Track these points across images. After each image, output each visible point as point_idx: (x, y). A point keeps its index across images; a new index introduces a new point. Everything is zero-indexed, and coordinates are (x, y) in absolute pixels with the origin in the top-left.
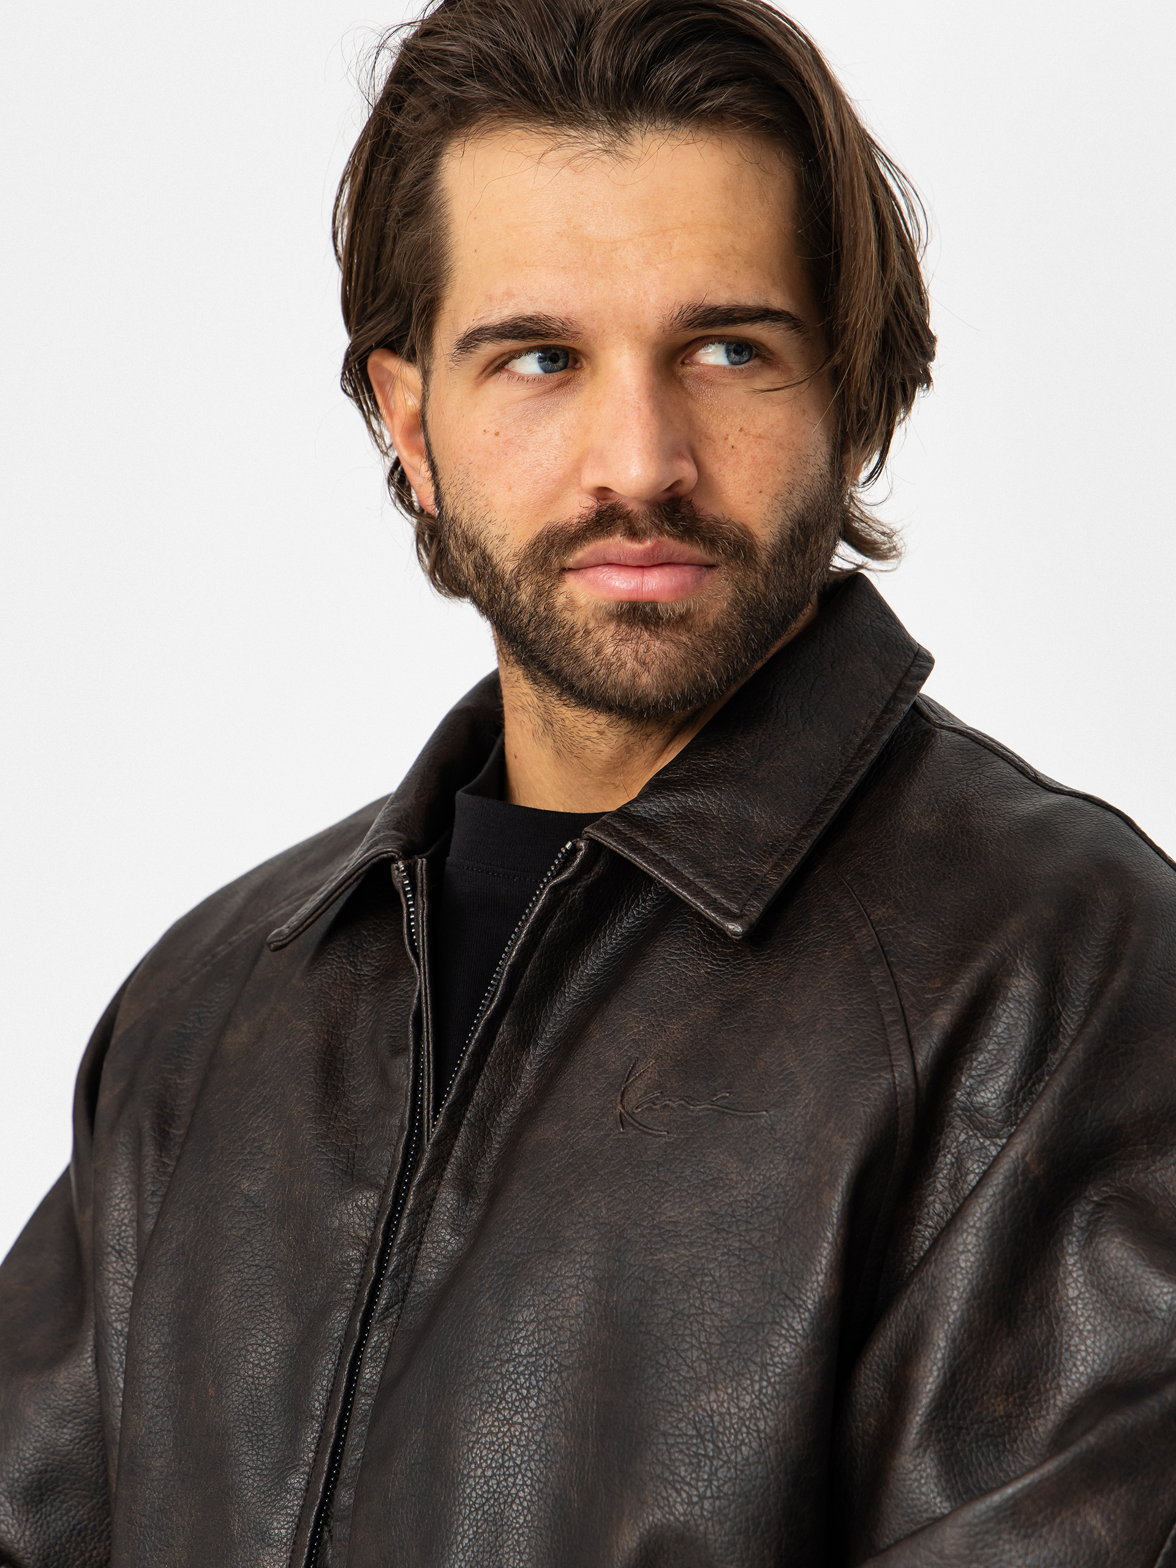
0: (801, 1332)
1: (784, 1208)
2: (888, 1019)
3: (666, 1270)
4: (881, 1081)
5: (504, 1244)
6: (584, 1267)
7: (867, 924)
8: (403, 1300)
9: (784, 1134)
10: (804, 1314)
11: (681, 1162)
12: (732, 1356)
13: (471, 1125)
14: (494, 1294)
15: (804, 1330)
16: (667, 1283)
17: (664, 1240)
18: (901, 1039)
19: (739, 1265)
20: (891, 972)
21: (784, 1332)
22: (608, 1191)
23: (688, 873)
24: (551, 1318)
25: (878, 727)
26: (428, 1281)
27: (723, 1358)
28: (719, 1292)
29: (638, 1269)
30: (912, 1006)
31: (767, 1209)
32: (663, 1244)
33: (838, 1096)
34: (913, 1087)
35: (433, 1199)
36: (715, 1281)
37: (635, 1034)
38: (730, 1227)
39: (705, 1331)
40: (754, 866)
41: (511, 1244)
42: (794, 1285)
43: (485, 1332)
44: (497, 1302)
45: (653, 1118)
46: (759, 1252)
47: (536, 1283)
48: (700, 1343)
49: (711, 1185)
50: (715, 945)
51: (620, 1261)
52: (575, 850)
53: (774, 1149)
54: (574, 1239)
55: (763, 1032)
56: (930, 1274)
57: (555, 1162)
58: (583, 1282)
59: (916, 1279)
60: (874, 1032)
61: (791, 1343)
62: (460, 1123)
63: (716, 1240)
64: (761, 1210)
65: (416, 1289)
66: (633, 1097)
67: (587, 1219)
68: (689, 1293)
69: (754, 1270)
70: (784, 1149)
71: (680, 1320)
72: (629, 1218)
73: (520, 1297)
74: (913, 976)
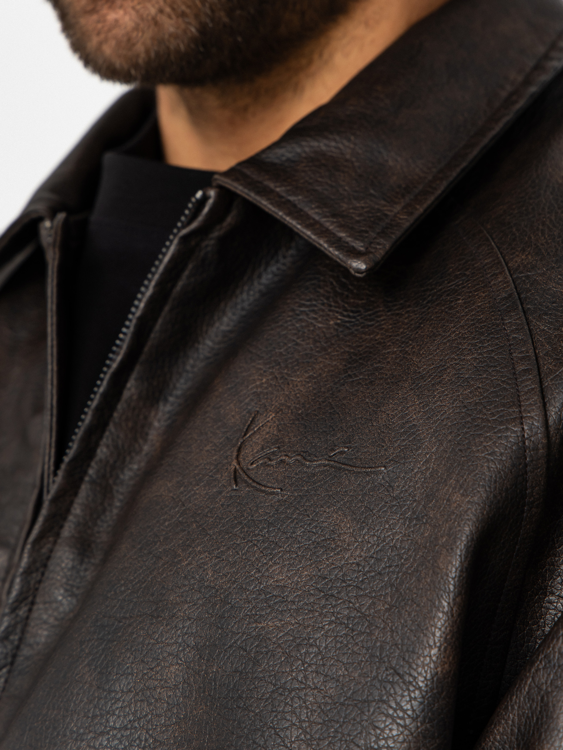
0: (410, 713)
1: (398, 573)
2: (520, 368)
3: (269, 639)
4: (509, 434)
5: (107, 607)
6: (186, 634)
7: (504, 271)
8: (12, 663)
9: (402, 492)
10: (414, 691)
11: (292, 522)
12: (334, 737)
13: (93, 482)
14: (93, 660)
15: (414, 711)
16: (269, 654)
17: (269, 606)
18: (533, 389)
19: (346, 635)
20: (527, 319)
21: (391, 712)
22: (216, 552)
23: (314, 213)
24: (148, 688)
25: (527, 82)
26: (38, 644)
27: (324, 739)
28: (324, 665)
29: (241, 637)
30: (547, 354)
31: (380, 574)
32: (268, 611)
33: (460, 450)
34: (544, 441)
35: (49, 558)
36: (320, 653)
37: (257, 387)
38: (339, 593)
39: (307, 708)
40: (385, 206)
41: (115, 606)
42: (404, 659)
43: (81, 701)
44: (95, 670)
45: (267, 474)
46: (369, 621)
47: (135, 650)
48: (301, 721)
49: (321, 547)
50: (347, 296)
51: (222, 628)
52: (205, 198)
53: (391, 507)
54: (177, 604)
55: (388, 384)
56: (557, 650)
57: (165, 520)
58: (184, 650)
59: (541, 656)
60: (503, 382)
61: (398, 724)
62: (81, 479)
63: (324, 607)
64: (373, 574)
65: (26, 651)
66: (249, 452)
67: (192, 581)
68: (292, 665)
69: (362, 641)
70: (401, 508)
71: (281, 694)
72: (235, 582)
73: (119, 664)
74: (551, 323)
